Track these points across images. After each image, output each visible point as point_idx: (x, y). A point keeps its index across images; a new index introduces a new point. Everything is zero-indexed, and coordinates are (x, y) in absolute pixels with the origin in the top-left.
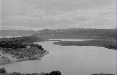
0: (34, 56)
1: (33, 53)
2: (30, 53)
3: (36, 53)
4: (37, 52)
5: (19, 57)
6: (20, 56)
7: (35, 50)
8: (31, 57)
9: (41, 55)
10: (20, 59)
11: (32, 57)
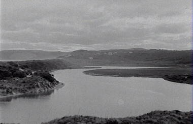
0: (33, 90)
1: (31, 86)
2: (26, 86)
3: (37, 86)
4: (39, 84)
5: (3, 93)
6: (5, 90)
7: (36, 81)
8: (26, 92)
9: (46, 89)
10: (4, 95)
11: (29, 92)
